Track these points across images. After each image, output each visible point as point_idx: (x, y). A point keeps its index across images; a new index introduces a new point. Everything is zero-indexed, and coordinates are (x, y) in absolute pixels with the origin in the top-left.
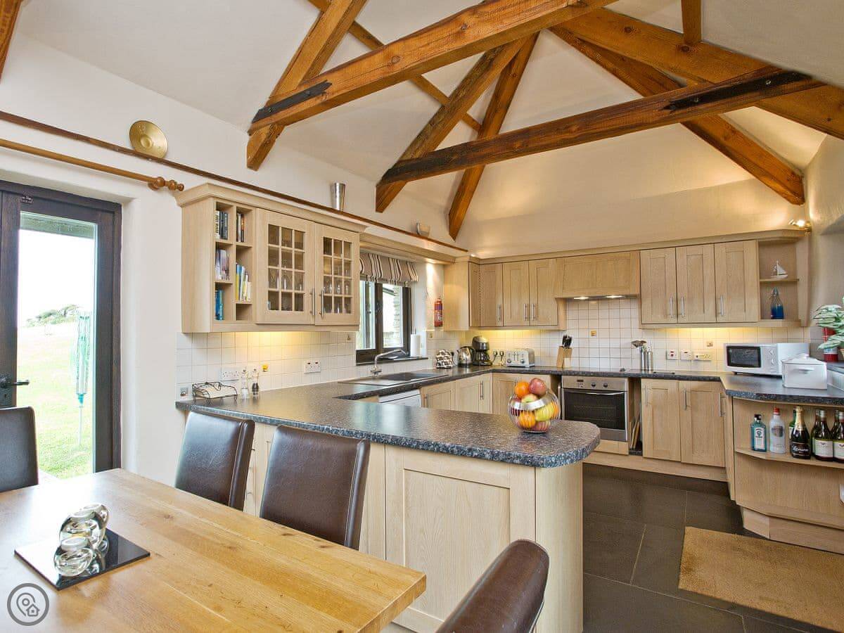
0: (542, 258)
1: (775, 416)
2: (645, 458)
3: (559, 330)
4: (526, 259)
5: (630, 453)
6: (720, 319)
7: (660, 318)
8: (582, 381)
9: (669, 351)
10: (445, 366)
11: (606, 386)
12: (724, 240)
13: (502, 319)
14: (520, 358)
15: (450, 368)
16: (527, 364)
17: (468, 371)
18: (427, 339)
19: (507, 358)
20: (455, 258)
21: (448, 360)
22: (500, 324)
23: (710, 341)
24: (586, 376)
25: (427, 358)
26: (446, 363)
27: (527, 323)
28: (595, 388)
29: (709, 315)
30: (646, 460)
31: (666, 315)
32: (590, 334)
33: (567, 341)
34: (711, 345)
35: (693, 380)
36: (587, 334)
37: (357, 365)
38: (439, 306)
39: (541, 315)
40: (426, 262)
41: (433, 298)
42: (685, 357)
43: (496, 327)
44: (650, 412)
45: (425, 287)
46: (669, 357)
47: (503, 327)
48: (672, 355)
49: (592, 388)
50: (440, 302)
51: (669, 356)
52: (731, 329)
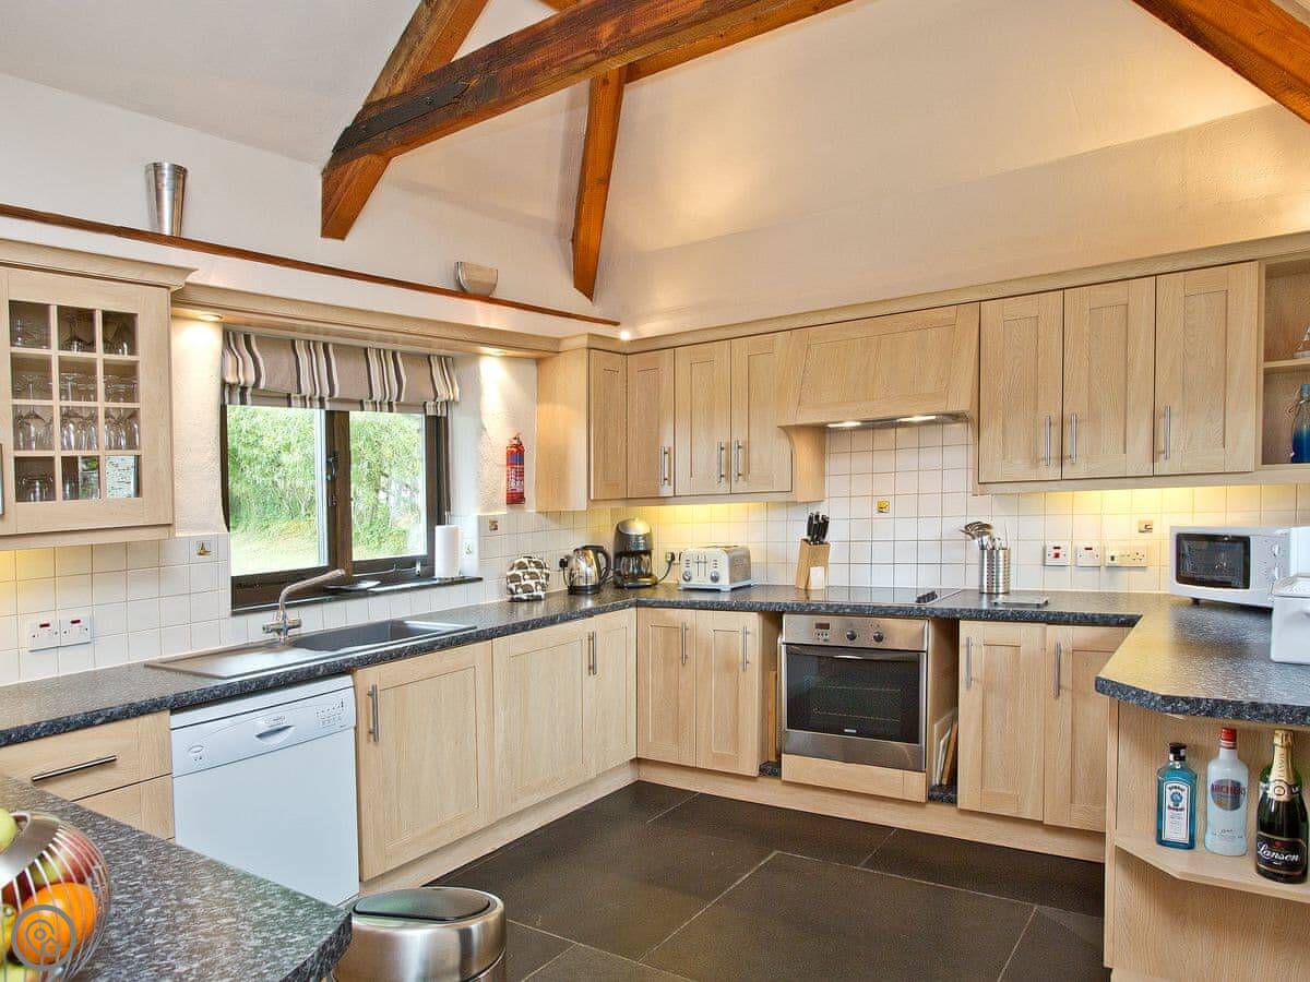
0: (762, 331)
1: (1223, 753)
2: (964, 812)
3: (795, 503)
4: (726, 336)
5: (931, 799)
6: (1163, 467)
7: (1020, 469)
8: (827, 626)
9: (1050, 545)
10: (524, 596)
11: (879, 639)
12: (1182, 265)
13: (671, 480)
14: (710, 571)
15: (538, 599)
16: (725, 583)
17: (589, 604)
18: (482, 537)
19: (684, 569)
20: (558, 341)
21: (532, 583)
22: (667, 491)
23: (1147, 518)
24: (836, 614)
25: (480, 579)
26: (527, 589)
27: (724, 487)
28: (856, 643)
29: (1137, 458)
30: (967, 818)
31: (1035, 461)
32: (875, 507)
33: (818, 529)
34: (1147, 528)
35: (1079, 623)
36: (866, 508)
37: (234, 614)
38: (516, 455)
39: (754, 470)
40: (480, 355)
41: (499, 436)
42: (1086, 559)
43: (661, 500)
44: (978, 699)
45: (478, 414)
46: (1050, 560)
47: (676, 498)
48: (1057, 556)
49: (848, 643)
50: (516, 446)
51: (1053, 556)
52: (1198, 490)
